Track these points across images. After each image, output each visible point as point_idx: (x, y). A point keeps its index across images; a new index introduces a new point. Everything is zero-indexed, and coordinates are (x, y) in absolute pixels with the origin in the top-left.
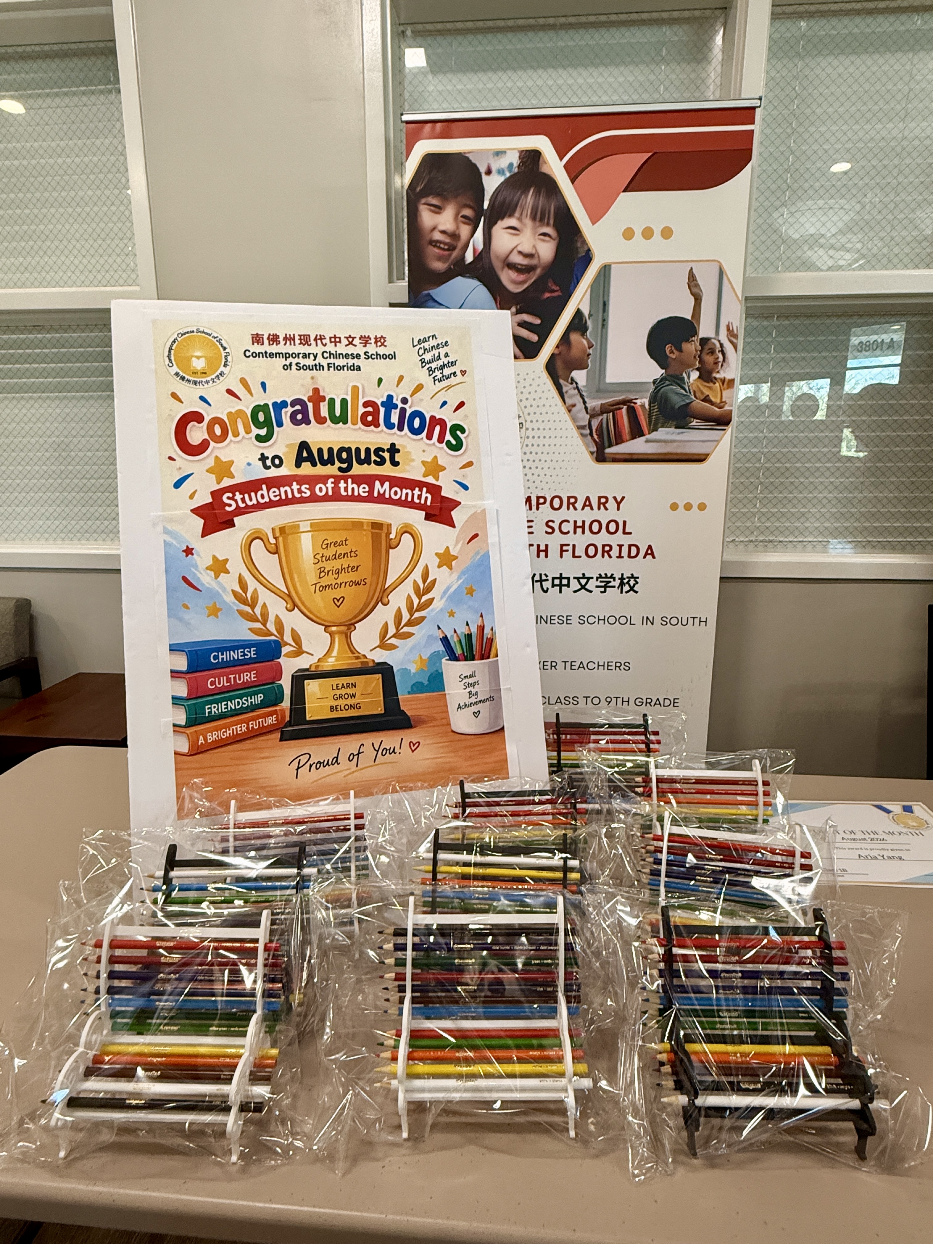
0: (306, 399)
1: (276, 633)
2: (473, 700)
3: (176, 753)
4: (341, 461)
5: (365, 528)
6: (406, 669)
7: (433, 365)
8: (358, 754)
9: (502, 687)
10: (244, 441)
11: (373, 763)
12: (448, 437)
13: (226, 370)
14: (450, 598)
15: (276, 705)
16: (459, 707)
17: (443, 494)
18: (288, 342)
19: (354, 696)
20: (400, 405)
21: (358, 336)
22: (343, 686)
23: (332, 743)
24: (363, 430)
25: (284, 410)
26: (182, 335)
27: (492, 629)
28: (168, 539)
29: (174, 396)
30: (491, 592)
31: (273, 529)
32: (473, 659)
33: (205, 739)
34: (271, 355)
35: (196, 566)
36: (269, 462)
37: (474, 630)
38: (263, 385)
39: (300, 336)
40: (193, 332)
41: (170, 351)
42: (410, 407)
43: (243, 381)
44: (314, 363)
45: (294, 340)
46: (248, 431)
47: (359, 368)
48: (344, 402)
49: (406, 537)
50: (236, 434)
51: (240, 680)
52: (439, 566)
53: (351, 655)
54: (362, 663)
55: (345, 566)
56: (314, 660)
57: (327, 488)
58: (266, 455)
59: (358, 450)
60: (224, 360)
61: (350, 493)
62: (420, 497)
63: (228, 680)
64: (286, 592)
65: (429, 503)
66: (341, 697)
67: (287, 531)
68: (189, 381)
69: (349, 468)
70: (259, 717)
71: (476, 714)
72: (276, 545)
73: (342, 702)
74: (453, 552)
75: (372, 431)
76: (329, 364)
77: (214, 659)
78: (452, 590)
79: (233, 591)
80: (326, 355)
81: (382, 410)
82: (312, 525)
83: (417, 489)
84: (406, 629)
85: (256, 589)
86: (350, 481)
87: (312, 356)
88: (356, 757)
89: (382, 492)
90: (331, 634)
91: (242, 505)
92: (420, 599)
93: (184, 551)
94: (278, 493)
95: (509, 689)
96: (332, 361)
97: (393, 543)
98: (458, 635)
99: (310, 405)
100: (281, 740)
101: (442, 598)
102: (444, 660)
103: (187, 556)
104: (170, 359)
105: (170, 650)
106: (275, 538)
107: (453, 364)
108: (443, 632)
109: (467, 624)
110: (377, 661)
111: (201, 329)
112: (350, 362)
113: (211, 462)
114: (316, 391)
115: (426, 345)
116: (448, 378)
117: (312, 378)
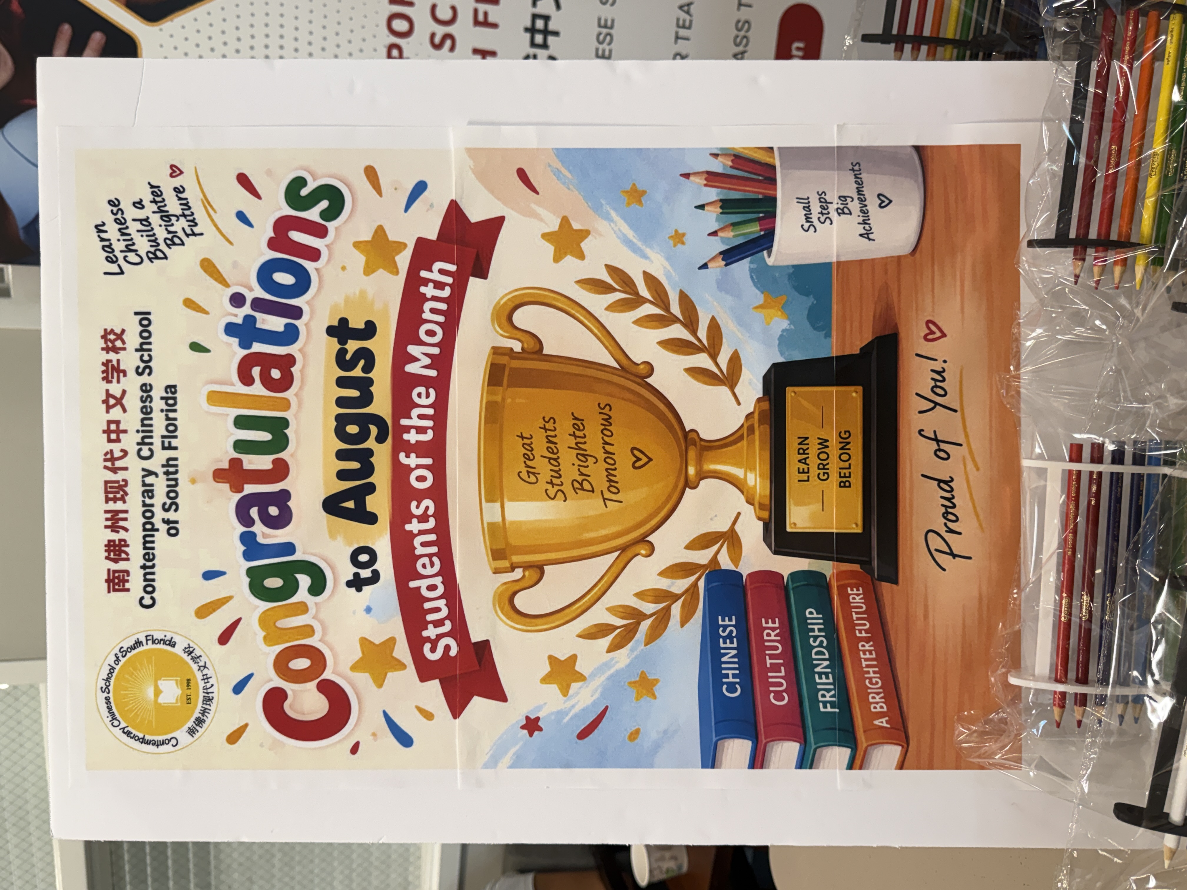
0: (238, 496)
1: (693, 578)
2: (855, 206)
3: (901, 766)
4: (364, 435)
5: (499, 398)
6: (781, 337)
7: (161, 234)
8: (938, 441)
9: (836, 144)
10: (322, 616)
11: (958, 414)
12: (313, 214)
13: (181, 644)
14: (648, 237)
15: (828, 587)
16: (867, 235)
17: (433, 235)
18: (121, 523)
19: (824, 443)
20: (247, 310)
21: (105, 386)
22: (804, 461)
23: (912, 489)
24: (301, 388)
25: (260, 540)
26: (114, 718)
27: (716, 155)
28: (507, 759)
29: (234, 738)
30: (639, 151)
31: (497, 571)
32: (773, 200)
33: (881, 715)
34: (149, 557)
35: (560, 714)
36: (366, 573)
37: (713, 194)
38: (209, 575)
39: (107, 500)
40: (107, 699)
41: (148, 743)
42: (251, 290)
43: (204, 612)
44: (162, 477)
45: (117, 512)
46: (303, 608)
47: (171, 389)
48: (241, 422)
49: (522, 317)
50: (309, 630)
51: (776, 648)
52: (581, 256)
53: (745, 442)
54: (761, 422)
55: (572, 442)
56: (749, 513)
57: (418, 467)
58: (351, 577)
59: (341, 402)
60: (161, 646)
61: (430, 423)
62: (439, 285)
63: (775, 668)
64: (616, 554)
65: (452, 268)
66: (823, 467)
67: (501, 545)
68: (204, 712)
69: (378, 420)
70: (848, 617)
71: (884, 202)
72: (526, 567)
73: (834, 465)
74: (553, 225)
75: (302, 371)
76: (164, 448)
77: (735, 690)
78: (630, 234)
79: (609, 651)
80: (145, 452)
81: (258, 347)
82: (490, 499)
83: (423, 289)
84: (702, 333)
85: (608, 609)
86: (404, 422)
87: (148, 480)
88: (943, 446)
89: (427, 361)
90: (702, 476)
91: (448, 626)
92: (644, 301)
93: (531, 735)
94: (426, 560)
95: (840, 128)
96: (157, 442)
97: (531, 344)
98: (722, 229)
99: (250, 489)
100: (896, 582)
101: (645, 257)
102: (770, 261)
103: (540, 729)
104: (163, 743)
105: (713, 767)
106: (513, 568)
107: (156, 191)
108: (713, 259)
109: (701, 207)
110: (761, 395)
111: (102, 684)
112: (158, 404)
113: (363, 679)
114: (219, 475)
115: (119, 246)
116: (186, 205)
117: (193, 481)
